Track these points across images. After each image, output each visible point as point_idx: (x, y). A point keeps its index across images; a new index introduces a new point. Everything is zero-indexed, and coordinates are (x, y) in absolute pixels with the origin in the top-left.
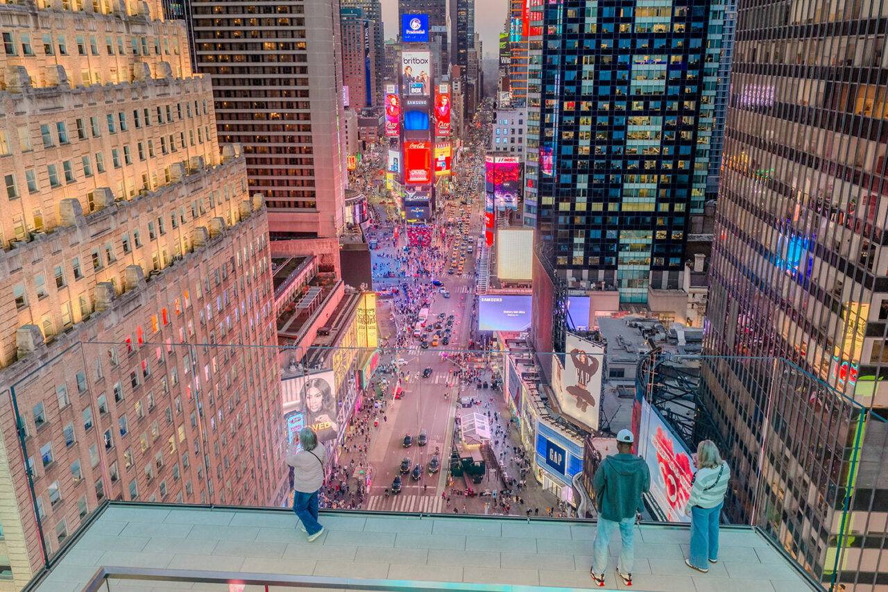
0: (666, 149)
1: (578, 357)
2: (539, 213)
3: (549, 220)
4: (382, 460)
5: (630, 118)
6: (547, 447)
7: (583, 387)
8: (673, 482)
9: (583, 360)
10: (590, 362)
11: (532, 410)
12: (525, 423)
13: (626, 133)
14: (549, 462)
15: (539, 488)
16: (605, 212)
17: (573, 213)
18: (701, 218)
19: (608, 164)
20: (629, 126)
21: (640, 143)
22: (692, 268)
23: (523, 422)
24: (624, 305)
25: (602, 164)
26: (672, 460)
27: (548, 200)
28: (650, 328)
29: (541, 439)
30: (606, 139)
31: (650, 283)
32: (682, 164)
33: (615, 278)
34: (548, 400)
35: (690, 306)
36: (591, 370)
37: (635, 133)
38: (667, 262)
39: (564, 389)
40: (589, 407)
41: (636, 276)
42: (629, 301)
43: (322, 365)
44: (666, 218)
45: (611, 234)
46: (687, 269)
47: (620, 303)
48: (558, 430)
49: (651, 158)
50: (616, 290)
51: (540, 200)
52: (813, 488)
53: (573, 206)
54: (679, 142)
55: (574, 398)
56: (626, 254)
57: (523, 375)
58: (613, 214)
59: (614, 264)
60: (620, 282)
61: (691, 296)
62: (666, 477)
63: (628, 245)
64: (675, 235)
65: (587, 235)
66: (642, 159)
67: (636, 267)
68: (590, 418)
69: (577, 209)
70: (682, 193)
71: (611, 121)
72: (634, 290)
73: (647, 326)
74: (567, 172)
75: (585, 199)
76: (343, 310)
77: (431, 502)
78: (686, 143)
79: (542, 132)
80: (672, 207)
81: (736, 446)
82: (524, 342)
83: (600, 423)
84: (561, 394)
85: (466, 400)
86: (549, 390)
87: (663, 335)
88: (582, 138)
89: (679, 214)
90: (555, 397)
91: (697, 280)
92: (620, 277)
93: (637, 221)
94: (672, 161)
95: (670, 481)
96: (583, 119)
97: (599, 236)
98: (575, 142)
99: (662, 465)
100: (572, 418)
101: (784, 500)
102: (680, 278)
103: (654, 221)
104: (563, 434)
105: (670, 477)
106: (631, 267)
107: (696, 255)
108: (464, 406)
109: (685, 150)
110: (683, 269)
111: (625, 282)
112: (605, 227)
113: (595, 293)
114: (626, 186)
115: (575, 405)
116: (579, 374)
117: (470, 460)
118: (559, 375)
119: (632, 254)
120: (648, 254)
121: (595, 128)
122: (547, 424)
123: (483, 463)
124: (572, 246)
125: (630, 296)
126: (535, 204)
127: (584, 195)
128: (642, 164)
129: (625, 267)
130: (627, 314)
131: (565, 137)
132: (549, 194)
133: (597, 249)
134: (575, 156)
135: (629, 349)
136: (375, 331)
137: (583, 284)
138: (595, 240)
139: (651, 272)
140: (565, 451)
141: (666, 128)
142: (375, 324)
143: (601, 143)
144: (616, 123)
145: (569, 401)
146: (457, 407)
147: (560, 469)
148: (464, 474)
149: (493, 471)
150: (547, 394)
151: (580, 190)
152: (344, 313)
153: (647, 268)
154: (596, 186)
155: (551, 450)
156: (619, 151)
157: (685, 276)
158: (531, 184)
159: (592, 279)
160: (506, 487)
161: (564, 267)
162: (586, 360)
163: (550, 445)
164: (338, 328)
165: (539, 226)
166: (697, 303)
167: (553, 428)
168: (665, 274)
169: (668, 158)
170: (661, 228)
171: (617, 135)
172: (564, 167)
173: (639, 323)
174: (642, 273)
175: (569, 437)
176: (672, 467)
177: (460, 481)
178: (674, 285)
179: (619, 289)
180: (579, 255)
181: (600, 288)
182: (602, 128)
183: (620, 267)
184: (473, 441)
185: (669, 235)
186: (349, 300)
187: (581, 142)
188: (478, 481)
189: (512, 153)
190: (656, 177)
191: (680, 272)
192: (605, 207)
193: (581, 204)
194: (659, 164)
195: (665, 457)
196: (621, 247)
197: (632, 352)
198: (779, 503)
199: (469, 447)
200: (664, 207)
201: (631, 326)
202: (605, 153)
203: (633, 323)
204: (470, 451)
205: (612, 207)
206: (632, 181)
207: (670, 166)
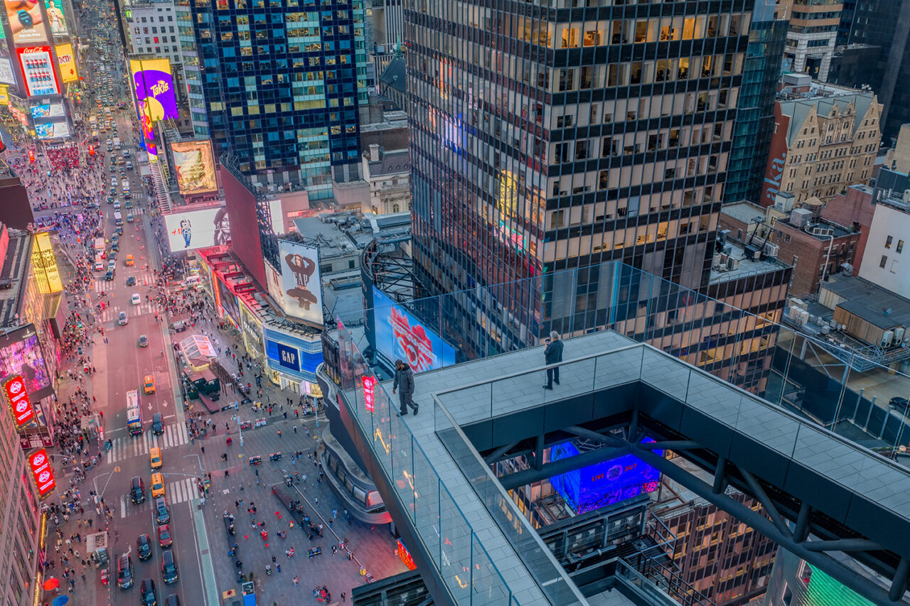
0: (327, 44)
1: (293, 261)
2: (210, 120)
3: (222, 127)
4: (107, 405)
5: (287, 15)
6: (277, 351)
7: (303, 288)
8: (413, 350)
9: (299, 264)
10: (306, 264)
11: (252, 319)
12: (248, 334)
13: (285, 31)
14: (283, 363)
15: (277, 388)
16: (279, 113)
17: (246, 117)
18: (367, 109)
19: (274, 63)
20: (287, 24)
21: (302, 40)
22: (369, 159)
23: (244, 333)
24: (314, 203)
25: (267, 64)
26: (409, 333)
27: (217, 106)
28: (344, 221)
29: (270, 344)
30: (267, 38)
31: (333, 177)
32: (345, 59)
33: (300, 177)
34: (270, 307)
35: (373, 194)
36: (309, 271)
37: (294, 30)
38: (345, 155)
39: (284, 293)
40: (312, 305)
41: (319, 174)
42: (316, 197)
43: (19, 322)
44: (338, 113)
45: (288, 134)
46: (365, 161)
47: (310, 201)
48: (286, 332)
49: (314, 54)
50: (303, 189)
51: (208, 107)
52: (523, 327)
53: (245, 110)
54: (338, 37)
55: (296, 299)
56: (306, 153)
57: (236, 287)
58: (287, 114)
59: (296, 164)
60: (305, 180)
61: (372, 185)
62: (405, 347)
63: (306, 143)
64: (350, 128)
65: (265, 138)
66: (306, 56)
67: (318, 165)
68: (315, 314)
69: (250, 113)
70: (348, 87)
71: (268, 18)
72: (320, 187)
73: (342, 220)
74: (233, 75)
75: (256, 102)
76: (15, 257)
77: (175, 430)
78: (344, 37)
79: (197, 34)
80: (341, 102)
81: (456, 310)
82: (226, 255)
83: (324, 317)
84: (282, 298)
85: (178, 325)
86: (267, 297)
87: (358, 226)
88: (242, 38)
89: (349, 108)
90: (275, 302)
91: (376, 169)
92: (304, 177)
93: (312, 119)
94: (334, 57)
95: (409, 350)
96: (239, 18)
97: (277, 138)
98: (235, 42)
99: (400, 339)
100: (297, 318)
101: (501, 342)
102: (359, 170)
103: (327, 117)
104: (292, 335)
105: (409, 346)
106: (313, 165)
107: (370, 146)
108: (178, 331)
109: (345, 45)
110: (361, 161)
111: (309, 180)
112: (282, 127)
113: (285, 195)
114: (295, 85)
115: (298, 306)
116: (297, 277)
117: (203, 381)
118: (276, 281)
119: (312, 152)
120: (327, 150)
121: (254, 26)
122: (275, 329)
123: (217, 381)
124: (252, 152)
125: (316, 192)
126: (204, 111)
127: (255, 98)
128: (306, 62)
129: (308, 166)
130: (318, 211)
131: (223, 39)
132: (218, 100)
133: (277, 152)
134: (238, 58)
135: (332, 244)
136: (56, 273)
137: (271, 188)
138: (274, 143)
139: (332, 167)
140: (296, 350)
141: (324, 23)
142: (55, 266)
143: (263, 42)
144: (274, 21)
145: (291, 303)
146: (171, 334)
147: (295, 367)
148: (200, 395)
149: (228, 385)
150: (267, 301)
151: (249, 92)
152: (19, 259)
153: (328, 163)
154: (265, 87)
155: (284, 352)
156: (282, 50)
157: (364, 167)
158: (193, 89)
159: (278, 181)
160: (245, 396)
161: (248, 173)
162: (302, 263)
163: (281, 347)
164: (19, 277)
165: (212, 134)
166: (379, 191)
167: (281, 331)
168: (346, 167)
169: (330, 53)
170: (335, 124)
171: (277, 33)
172: (229, 70)
173: (334, 218)
174: (325, 170)
175: (298, 336)
176: (409, 338)
177: (197, 402)
178: (355, 177)
179: (306, 188)
180: (260, 158)
181: (289, 190)
182: (261, 27)
183: (303, 166)
184: (200, 363)
185: (343, 129)
186: (18, 244)
187: (242, 43)
188: (216, 399)
189: (158, 55)
190: (321, 73)
191: (359, 164)
192: (278, 108)
193: (253, 107)
194: (322, 60)
195: (402, 331)
196: (301, 147)
197: (334, 247)
198: (498, 345)
199: (198, 369)
200: (334, 103)
201: (327, 222)
202: (268, 53)
203: (329, 219)
204: (200, 373)
205: (285, 107)
206: (299, 80)
207: (333, 62)
